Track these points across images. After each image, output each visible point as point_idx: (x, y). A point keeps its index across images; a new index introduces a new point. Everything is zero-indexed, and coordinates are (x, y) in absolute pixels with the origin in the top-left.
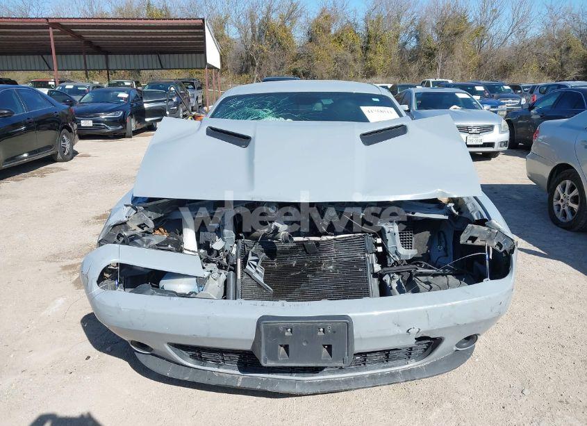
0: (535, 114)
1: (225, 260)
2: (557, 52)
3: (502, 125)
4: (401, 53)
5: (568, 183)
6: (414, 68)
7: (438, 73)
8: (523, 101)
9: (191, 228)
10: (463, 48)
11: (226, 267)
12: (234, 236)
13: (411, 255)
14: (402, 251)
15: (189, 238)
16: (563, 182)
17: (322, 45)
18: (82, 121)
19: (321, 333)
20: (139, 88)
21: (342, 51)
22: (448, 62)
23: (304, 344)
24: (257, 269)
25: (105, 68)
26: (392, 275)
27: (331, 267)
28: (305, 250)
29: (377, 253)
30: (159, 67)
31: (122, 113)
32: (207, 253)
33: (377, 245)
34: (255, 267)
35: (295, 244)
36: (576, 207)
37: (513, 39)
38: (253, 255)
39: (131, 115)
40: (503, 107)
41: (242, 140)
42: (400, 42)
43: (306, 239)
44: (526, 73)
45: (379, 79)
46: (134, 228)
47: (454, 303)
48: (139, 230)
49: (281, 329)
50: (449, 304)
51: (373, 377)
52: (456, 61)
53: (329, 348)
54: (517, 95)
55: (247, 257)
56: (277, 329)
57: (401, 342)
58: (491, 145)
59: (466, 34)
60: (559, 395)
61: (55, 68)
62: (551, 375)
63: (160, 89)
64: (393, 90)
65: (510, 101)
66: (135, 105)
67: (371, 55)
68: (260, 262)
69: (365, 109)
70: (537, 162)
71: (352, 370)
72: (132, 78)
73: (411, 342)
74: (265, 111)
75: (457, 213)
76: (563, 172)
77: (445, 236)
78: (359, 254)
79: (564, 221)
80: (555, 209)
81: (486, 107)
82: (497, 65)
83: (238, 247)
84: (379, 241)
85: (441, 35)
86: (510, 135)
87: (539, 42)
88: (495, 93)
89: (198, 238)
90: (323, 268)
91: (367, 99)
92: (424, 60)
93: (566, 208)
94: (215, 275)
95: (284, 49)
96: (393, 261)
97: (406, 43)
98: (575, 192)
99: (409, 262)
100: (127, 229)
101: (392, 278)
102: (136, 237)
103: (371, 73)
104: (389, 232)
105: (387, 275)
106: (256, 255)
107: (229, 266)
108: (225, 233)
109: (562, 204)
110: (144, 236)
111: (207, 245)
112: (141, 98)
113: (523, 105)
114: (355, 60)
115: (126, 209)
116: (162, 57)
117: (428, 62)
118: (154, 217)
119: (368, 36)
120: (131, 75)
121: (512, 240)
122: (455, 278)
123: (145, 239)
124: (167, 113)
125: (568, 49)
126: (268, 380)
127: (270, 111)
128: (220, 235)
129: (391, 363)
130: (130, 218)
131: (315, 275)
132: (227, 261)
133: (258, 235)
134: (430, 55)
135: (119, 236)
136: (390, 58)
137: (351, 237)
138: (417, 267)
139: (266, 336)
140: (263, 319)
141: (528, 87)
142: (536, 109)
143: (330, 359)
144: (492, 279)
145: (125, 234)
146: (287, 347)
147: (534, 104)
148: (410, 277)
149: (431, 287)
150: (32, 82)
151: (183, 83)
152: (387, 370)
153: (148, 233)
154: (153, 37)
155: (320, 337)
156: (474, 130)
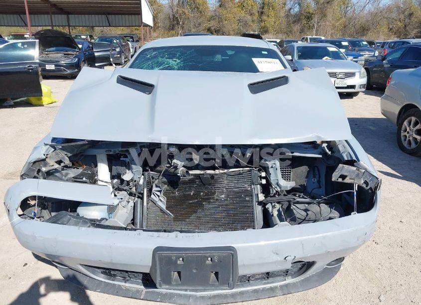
0: (386, 64)
1: (134, 188)
2: (402, 17)
3: (362, 72)
4: (287, 16)
5: (413, 119)
6: (297, 28)
7: (314, 32)
8: (377, 53)
9: (104, 163)
10: (333, 13)
11: (135, 195)
12: (141, 169)
13: (290, 186)
14: (283, 183)
15: (103, 171)
16: (409, 118)
17: (229, 9)
18: (46, 65)
19: (209, 262)
20: (93, 41)
21: (243, 14)
22: (322, 23)
23: (194, 271)
24: (161, 198)
25: (67, 24)
26: (273, 204)
27: (223, 196)
28: (202, 181)
29: (261, 184)
30: (108, 24)
31: (77, 59)
32: (120, 185)
33: (261, 178)
34: (159, 196)
35: (192, 177)
36: (418, 137)
37: (370, 7)
38: (157, 186)
39: (84, 61)
40: (362, 57)
41: (147, 88)
42: (287, 8)
43: (202, 172)
44: (378, 32)
45: (270, 35)
46: (52, 164)
47: (325, 234)
48: (57, 166)
49: (174, 258)
50: (321, 235)
51: (256, 291)
52: (327, 23)
53: (216, 274)
54: (372, 49)
55: (152, 187)
56: (170, 258)
57: (279, 267)
58: (353, 87)
59: (336, 2)
60: (410, 301)
61: (29, 25)
62: (402, 282)
63: (107, 40)
64: (280, 45)
65: (367, 53)
66: (87, 53)
67: (265, 18)
68: (162, 192)
69: (255, 60)
70: (389, 102)
71: (238, 286)
72: (88, 33)
73: (288, 266)
74: (175, 61)
75: (330, 153)
76: (408, 110)
77: (319, 171)
78: (246, 186)
79: (410, 148)
80: (403, 138)
81: (350, 58)
82: (357, 27)
83: (145, 178)
84: (263, 174)
85: (317, 3)
86: (368, 80)
87: (389, 9)
88: (356, 47)
89: (110, 170)
90: (216, 197)
91: (258, 52)
92: (304, 22)
93: (411, 138)
94: (124, 203)
95: (201, 12)
96: (275, 192)
97: (291, 9)
98: (419, 126)
99: (289, 192)
100: (45, 165)
101: (274, 207)
102: (56, 170)
103: (265, 31)
104: (272, 167)
105: (270, 204)
106: (159, 187)
107: (137, 194)
108: (133, 166)
109: (408, 135)
110: (63, 170)
111: (118, 176)
112: (92, 48)
113: (377, 57)
114: (253, 21)
115: (45, 148)
116: (110, 17)
117: (307, 24)
118: (69, 155)
119: (263, 3)
120: (87, 30)
121: (377, 178)
122: (326, 206)
123: (64, 172)
124: (111, 60)
125: (411, 15)
126: (166, 294)
127: (178, 61)
128: (129, 168)
129: (271, 280)
130: (48, 156)
131: (209, 203)
132: (136, 190)
133: (161, 169)
134: (309, 17)
135: (39, 171)
136: (279, 20)
137: (240, 171)
138: (295, 197)
139: (160, 264)
140: (158, 249)
141: (380, 43)
142: (388, 59)
143: (217, 283)
144: (358, 212)
145: (44, 169)
146: (179, 273)
147: (386, 56)
148: (289, 206)
149: (307, 215)
150: (12, 35)
151: (125, 37)
152: (268, 286)
153: (66, 167)
154: (102, 1)
155: (209, 265)
156: (341, 75)
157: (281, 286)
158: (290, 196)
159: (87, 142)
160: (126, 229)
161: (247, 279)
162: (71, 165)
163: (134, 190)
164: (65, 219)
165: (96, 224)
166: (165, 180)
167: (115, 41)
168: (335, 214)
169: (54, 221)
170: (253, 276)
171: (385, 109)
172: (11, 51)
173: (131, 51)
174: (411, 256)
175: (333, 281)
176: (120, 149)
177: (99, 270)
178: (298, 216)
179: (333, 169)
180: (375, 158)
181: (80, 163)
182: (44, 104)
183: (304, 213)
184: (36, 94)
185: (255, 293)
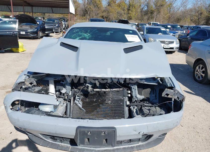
0: (189, 37)
1: (67, 97)
2: (197, 14)
3: (177, 41)
4: (141, 12)
5: (201, 66)
6: (146, 18)
7: (154, 20)
9: (52, 84)
10: (164, 11)
12: (70, 88)
13: (142, 98)
14: (138, 96)
15: (52, 88)
16: (199, 65)
17: (113, 7)
18: (21, 32)
19: (103, 134)
20: (44, 20)
21: (120, 10)
22: (158, 16)
23: (96, 138)
24: (79, 102)
25: (32, 12)
26: (134, 106)
27: (110, 102)
28: (100, 94)
29: (128, 97)
30: (52, 12)
31: (36, 30)
32: (60, 95)
33: (128, 93)
34: (79, 101)
35: (95, 92)
36: (203, 75)
37: (182, 9)
39: (40, 30)
40: (177, 34)
42: (141, 8)
43: (100, 90)
44: (186, 21)
45: (133, 21)
46: (28, 84)
47: (158, 122)
48: (30, 85)
49: (86, 132)
50: (156, 122)
52: (161, 16)
53: (106, 140)
54: (182, 29)
55: (76, 96)
56: (84, 132)
57: (136, 137)
58: (172, 48)
59: (165, 6)
61: (12, 11)
62: (194, 145)
63: (51, 20)
64: (137, 26)
65: (180, 31)
66: (42, 27)
67: (130, 12)
68: (80, 99)
69: (126, 36)
70: (189, 57)
71: (116, 146)
72: (42, 16)
73: (140, 137)
74: (87, 34)
75: (161, 83)
76: (199, 61)
77: (156, 91)
78: (121, 97)
79: (199, 80)
80: (196, 75)
81: (172, 34)
82: (175, 18)
83: (72, 92)
84: (129, 92)
85: (156, 6)
87: (191, 10)
88: (174, 28)
89: (55, 88)
90: (106, 102)
91: (128, 32)
92: (149, 15)
93: (200, 75)
94: (62, 104)
95: (99, 8)
96: (134, 100)
97: (143, 8)
98: (204, 69)
99: (141, 101)
100: (24, 85)
101: (134, 108)
102: (29, 87)
103: (130, 18)
104: (134, 89)
105: (132, 106)
106: (79, 97)
107: (68, 100)
108: (67, 86)
109: (198, 73)
110: (32, 87)
111: (59, 91)
112: (44, 24)
113: (184, 33)
114: (124, 13)
115: (25, 76)
116: (53, 9)
117: (151, 16)
118: (36, 80)
119: (130, 5)
120: (41, 15)
121: (183, 96)
122: (159, 108)
123: (33, 88)
124: (54, 30)
125: (201, 13)
126: (81, 149)
127: (89, 35)
128: (65, 87)
129: (132, 143)
130: (26, 80)
131: (103, 105)
132: (67, 98)
133: (80, 88)
134: (152, 13)
135: (21, 87)
136: (137, 13)
137: (118, 90)
138: (144, 103)
139: (80, 135)
140: (79, 128)
141: (186, 27)
142: (189, 35)
143: (106, 144)
144: (174, 112)
145: (23, 87)
146: (88, 139)
147: (189, 33)
148: (141, 108)
149: (150, 112)
150: (3, 16)
151: (61, 19)
152: (130, 146)
153: (34, 86)
154: (50, 1)
155: (103, 135)
156: (167, 43)
157: (136, 146)
158: (142, 103)
159: (45, 75)
160: (63, 117)
161: (121, 142)
162: (36, 85)
163: (66, 98)
164: (33, 111)
165: (48, 114)
166: (82, 93)
167: (56, 21)
168: (163, 112)
169: (28, 112)
170: (124, 141)
171: (188, 60)
172: (4, 25)
173: (63, 26)
174: (198, 133)
175: (161, 144)
176: (61, 78)
177: (49, 137)
178: (145, 112)
179: (163, 90)
180: (182, 84)
181: (40, 84)
182: (20, 52)
183: (148, 111)
184: (16, 47)
185: (124, 149)
